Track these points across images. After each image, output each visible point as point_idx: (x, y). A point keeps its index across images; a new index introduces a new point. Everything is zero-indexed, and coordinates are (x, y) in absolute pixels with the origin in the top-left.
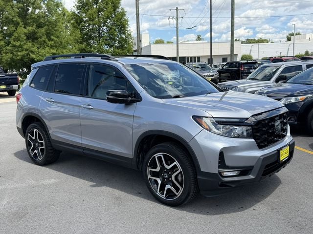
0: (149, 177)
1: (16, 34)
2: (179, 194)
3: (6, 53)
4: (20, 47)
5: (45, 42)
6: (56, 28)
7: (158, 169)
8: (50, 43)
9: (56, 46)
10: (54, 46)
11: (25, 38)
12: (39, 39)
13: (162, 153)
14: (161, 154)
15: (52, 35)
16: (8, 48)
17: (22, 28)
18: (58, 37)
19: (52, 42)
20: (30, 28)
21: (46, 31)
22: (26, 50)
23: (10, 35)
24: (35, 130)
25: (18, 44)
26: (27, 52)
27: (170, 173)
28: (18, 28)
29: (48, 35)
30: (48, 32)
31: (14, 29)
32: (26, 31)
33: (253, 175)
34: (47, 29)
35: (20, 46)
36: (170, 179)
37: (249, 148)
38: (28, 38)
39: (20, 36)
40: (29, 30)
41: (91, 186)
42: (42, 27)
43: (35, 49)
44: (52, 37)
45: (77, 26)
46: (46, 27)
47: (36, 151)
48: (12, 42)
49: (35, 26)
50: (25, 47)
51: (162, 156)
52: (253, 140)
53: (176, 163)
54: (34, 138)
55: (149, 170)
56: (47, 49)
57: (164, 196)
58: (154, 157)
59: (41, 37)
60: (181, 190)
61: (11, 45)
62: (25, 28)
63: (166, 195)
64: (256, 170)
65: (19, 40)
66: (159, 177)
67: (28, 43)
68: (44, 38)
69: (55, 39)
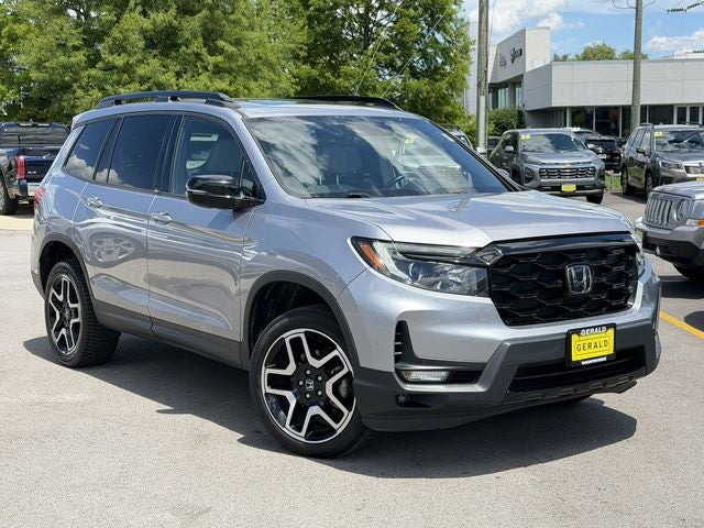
0: (266, 389)
1: (115, 33)
2: (340, 427)
3: (86, 89)
4: (124, 72)
5: (198, 55)
6: (232, 17)
7: (291, 369)
8: (212, 60)
9: (230, 71)
10: (225, 71)
11: (142, 44)
12: (183, 48)
13: (303, 330)
14: (299, 333)
15: (221, 37)
16: (93, 72)
17: (136, 15)
18: (238, 43)
19: (220, 59)
20: (160, 18)
21: (204, 25)
22: (143, 80)
23: (100, 36)
24: (65, 278)
25: (119, 61)
26: (146, 86)
27: (320, 378)
28: (127, 15)
29: (210, 36)
30: (210, 26)
31: (112, 17)
32: (146, 24)
33: (483, 385)
34: (206, 17)
35: (128, 69)
36: (320, 393)
37: (476, 318)
38: (151, 43)
39: (125, 39)
40: (154, 23)
41: (158, 411)
42: (193, 13)
43: (168, 78)
44: (221, 43)
45: (301, 8)
46: (205, 12)
47: (63, 331)
48: (105, 55)
49: (173, 11)
50: (141, 71)
51: (303, 337)
52: (488, 301)
53: (338, 352)
54: (61, 298)
55: (266, 372)
56: (204, 78)
57: (303, 433)
58: (283, 339)
59: (187, 44)
60: (348, 416)
61: (100, 65)
62: (144, 13)
63: (307, 433)
64: (490, 374)
65: (125, 50)
66: (291, 390)
67: (151, 61)
68: (197, 45)
69: (230, 48)
